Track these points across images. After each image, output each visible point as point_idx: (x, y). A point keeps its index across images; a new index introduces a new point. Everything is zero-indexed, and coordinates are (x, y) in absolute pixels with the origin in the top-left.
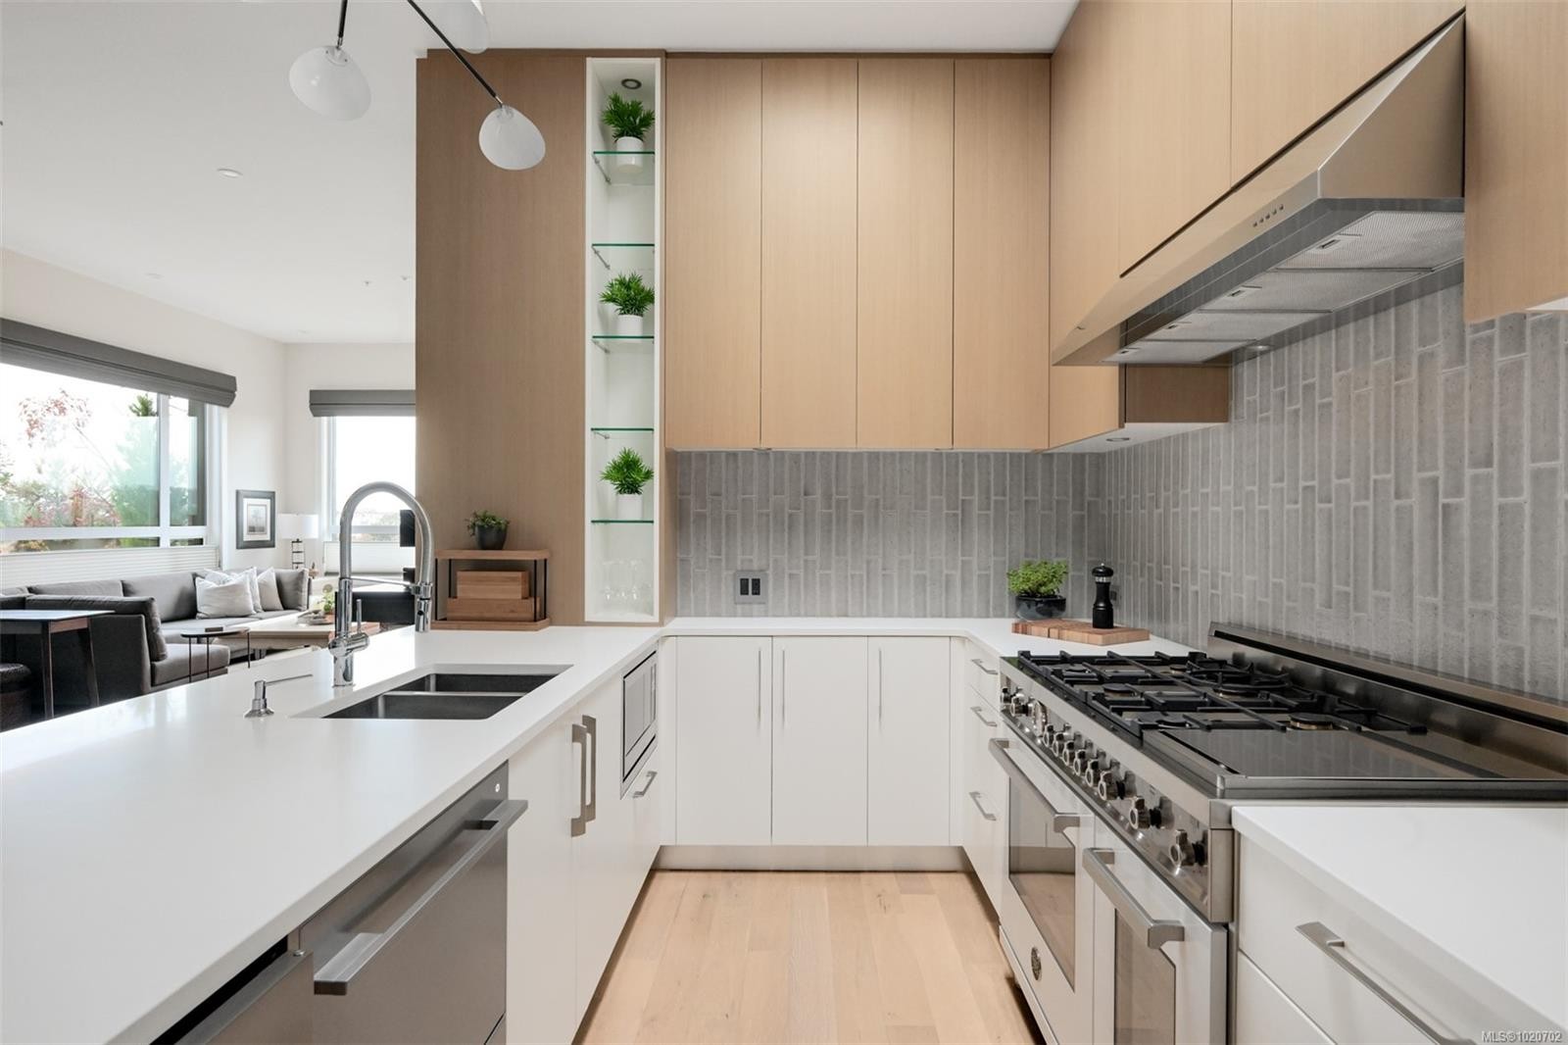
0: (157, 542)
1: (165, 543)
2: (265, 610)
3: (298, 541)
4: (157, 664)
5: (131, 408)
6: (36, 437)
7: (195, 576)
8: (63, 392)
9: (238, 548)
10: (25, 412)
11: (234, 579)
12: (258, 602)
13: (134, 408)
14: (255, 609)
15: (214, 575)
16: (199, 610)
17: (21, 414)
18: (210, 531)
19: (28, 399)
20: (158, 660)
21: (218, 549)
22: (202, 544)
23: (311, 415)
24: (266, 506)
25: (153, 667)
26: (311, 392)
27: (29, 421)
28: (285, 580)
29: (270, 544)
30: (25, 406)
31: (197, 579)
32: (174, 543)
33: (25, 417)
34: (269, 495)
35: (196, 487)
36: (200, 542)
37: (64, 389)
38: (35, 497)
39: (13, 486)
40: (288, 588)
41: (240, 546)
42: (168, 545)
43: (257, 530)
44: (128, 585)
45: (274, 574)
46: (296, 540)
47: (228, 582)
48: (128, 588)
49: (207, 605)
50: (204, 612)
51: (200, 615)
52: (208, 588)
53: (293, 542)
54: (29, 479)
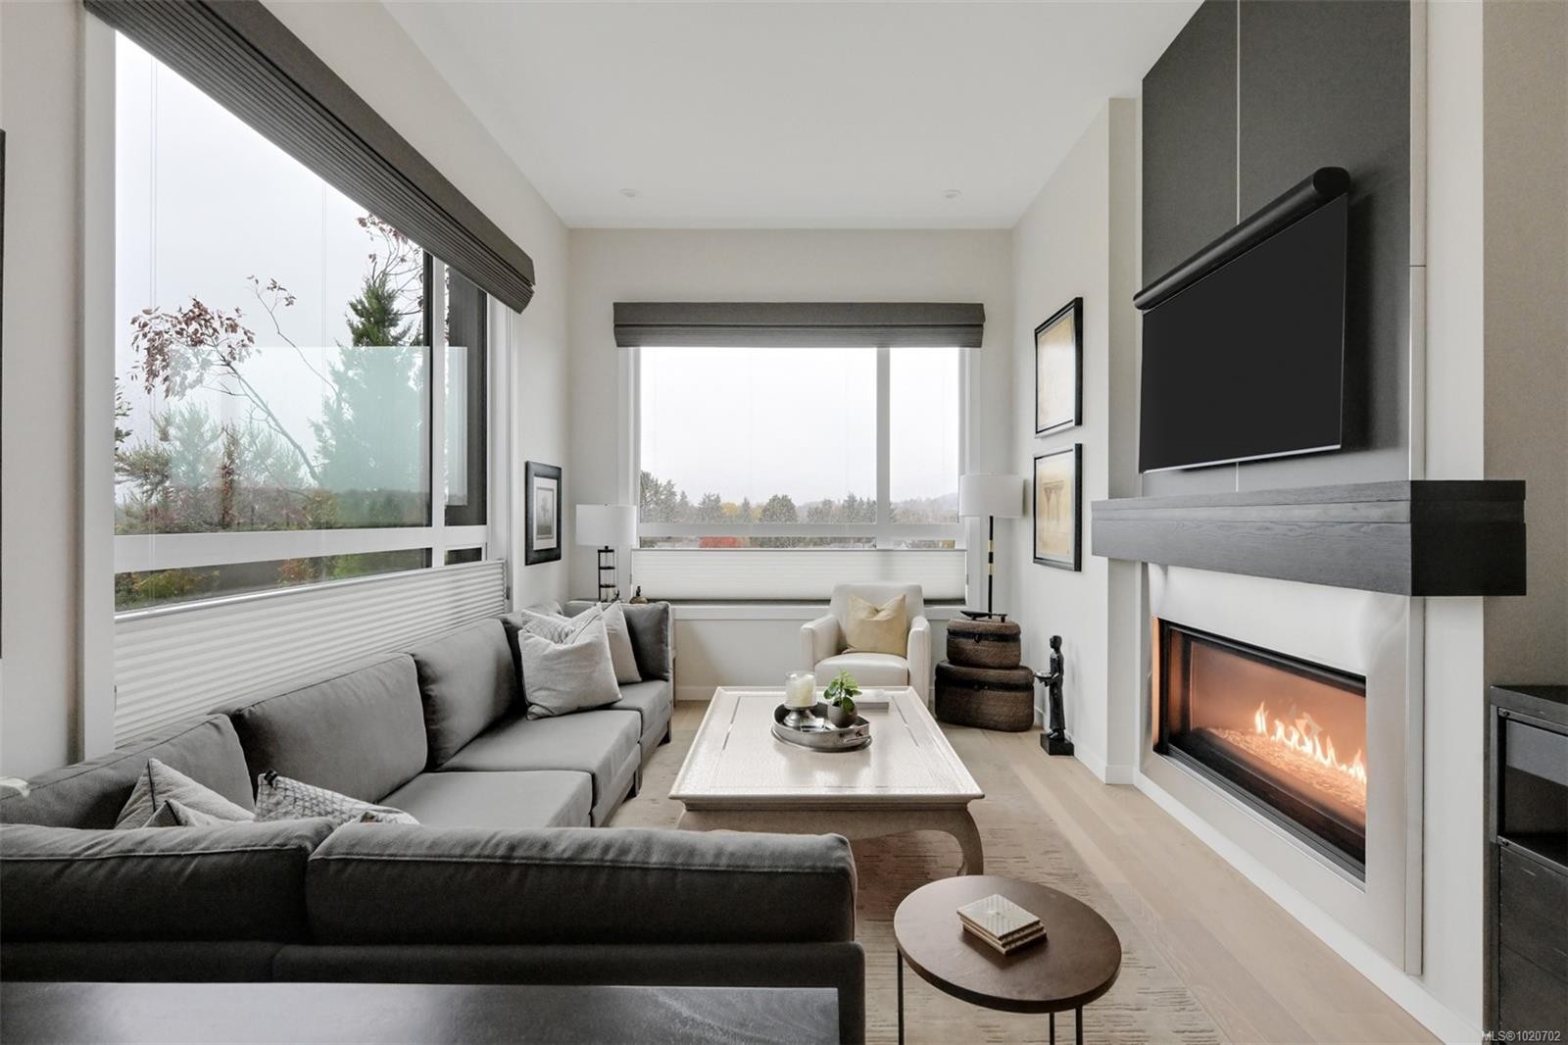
0: (425, 557)
1: (439, 559)
3: (607, 550)
7: (506, 624)
9: (527, 564)
10: (145, 335)
15: (541, 622)
16: (529, 699)
17: (136, 338)
18: (493, 534)
19: (147, 312)
21: (506, 567)
22: (480, 558)
23: (614, 342)
24: (552, 490)
26: (615, 304)
28: (641, 624)
29: (557, 554)
32: (457, 557)
33: (144, 344)
34: (554, 473)
36: (475, 554)
38: (159, 478)
40: (647, 639)
41: (531, 559)
42: (443, 562)
43: (545, 531)
44: (426, 664)
45: (622, 613)
46: (603, 548)
47: (567, 635)
48: (428, 671)
49: (548, 689)
50: (541, 703)
51: (535, 709)
52: (546, 652)
53: (600, 551)
54: (147, 447)
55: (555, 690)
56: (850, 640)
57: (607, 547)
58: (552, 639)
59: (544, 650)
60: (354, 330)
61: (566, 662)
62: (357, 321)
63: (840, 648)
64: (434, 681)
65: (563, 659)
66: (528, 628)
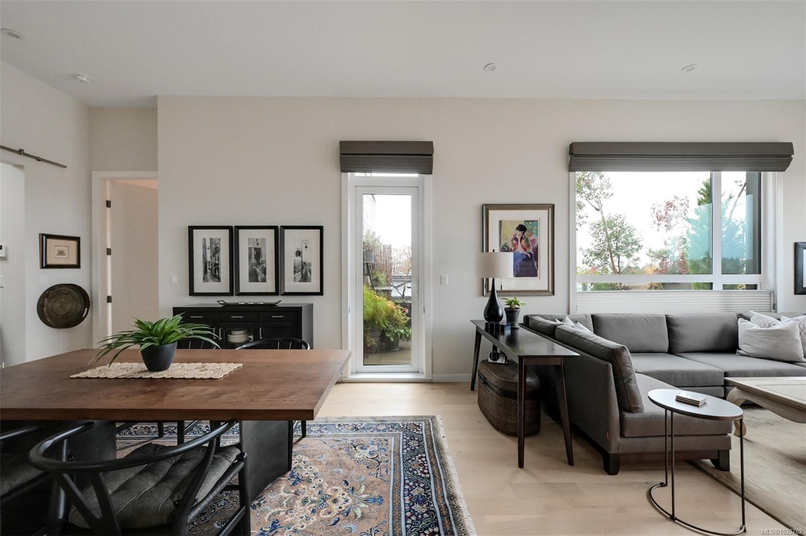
0: (710, 285)
1: (717, 287)
4: (628, 415)
5: (699, 192)
6: (661, 225)
7: (739, 316)
8: (676, 197)
9: (796, 293)
11: (784, 324)
13: (702, 192)
16: (740, 346)
17: (652, 214)
18: (766, 277)
19: (654, 205)
20: (630, 411)
21: (773, 294)
25: (622, 418)
27: (657, 217)
30: (654, 209)
31: (741, 320)
32: (727, 287)
33: (654, 215)
36: (755, 287)
37: (676, 196)
39: (653, 253)
41: (799, 291)
42: (721, 289)
44: (673, 320)
47: (774, 325)
48: (672, 322)
49: (749, 345)
50: (744, 350)
51: (741, 352)
52: (750, 329)
54: (661, 248)
55: (752, 346)
58: (760, 325)
60: (700, 201)
61: (760, 335)
62: (701, 197)
64: (676, 326)
65: (759, 334)
66: (751, 319)
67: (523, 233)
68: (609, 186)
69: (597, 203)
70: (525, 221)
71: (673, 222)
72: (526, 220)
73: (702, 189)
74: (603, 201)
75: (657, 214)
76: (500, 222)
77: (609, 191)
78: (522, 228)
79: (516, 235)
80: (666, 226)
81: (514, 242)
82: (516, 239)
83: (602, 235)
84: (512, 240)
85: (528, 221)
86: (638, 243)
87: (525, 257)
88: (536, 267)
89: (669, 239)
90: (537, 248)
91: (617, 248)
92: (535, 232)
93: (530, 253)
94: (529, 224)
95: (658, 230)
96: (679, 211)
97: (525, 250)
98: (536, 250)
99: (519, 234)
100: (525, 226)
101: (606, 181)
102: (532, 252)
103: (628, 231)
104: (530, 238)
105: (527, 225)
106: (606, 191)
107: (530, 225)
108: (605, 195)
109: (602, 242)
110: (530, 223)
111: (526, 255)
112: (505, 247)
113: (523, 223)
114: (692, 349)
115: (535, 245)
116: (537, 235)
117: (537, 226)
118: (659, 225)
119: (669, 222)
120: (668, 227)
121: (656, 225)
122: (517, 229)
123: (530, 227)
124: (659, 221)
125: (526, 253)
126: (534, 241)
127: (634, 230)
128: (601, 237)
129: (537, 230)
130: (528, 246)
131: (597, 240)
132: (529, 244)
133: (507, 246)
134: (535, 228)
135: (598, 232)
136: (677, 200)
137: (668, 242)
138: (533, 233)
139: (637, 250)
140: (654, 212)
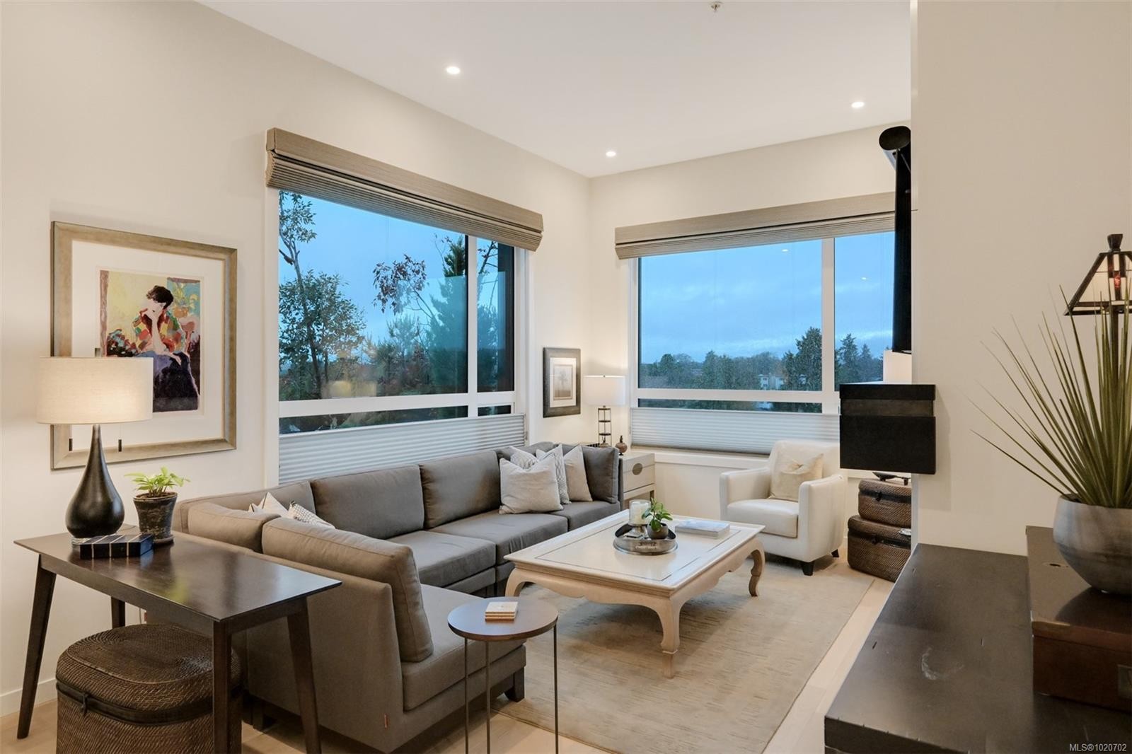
0: (463, 411)
1: (473, 413)
2: (573, 501)
5: (446, 260)
6: (387, 303)
7: (500, 455)
8: (408, 258)
9: (544, 416)
11: (540, 462)
12: (565, 491)
13: (449, 260)
14: (562, 503)
16: (503, 501)
17: (376, 281)
18: (518, 397)
19: (378, 266)
21: (525, 419)
22: (509, 412)
24: (572, 365)
26: (617, 230)
27: (382, 287)
28: (593, 460)
29: (576, 410)
30: (378, 273)
31: (502, 460)
32: (483, 411)
33: (378, 284)
34: (576, 353)
35: (504, 347)
36: (505, 410)
40: (597, 473)
41: (546, 414)
42: (477, 415)
43: (562, 394)
44: (428, 471)
45: (582, 453)
46: (602, 407)
47: (533, 464)
48: (427, 476)
49: (512, 496)
50: (507, 505)
51: (503, 508)
52: (512, 473)
53: (599, 409)
54: (386, 341)
55: (517, 498)
56: (774, 490)
57: (604, 407)
58: (521, 466)
59: (512, 471)
60: (446, 271)
62: (448, 268)
63: (767, 494)
64: (432, 481)
66: (512, 457)
67: (165, 307)
68: (308, 219)
69: (288, 246)
70: (169, 279)
71: (403, 299)
72: (172, 277)
73: (450, 257)
74: (299, 245)
75: (382, 282)
76: (104, 275)
77: (308, 227)
78: (162, 295)
79: (147, 310)
80: (394, 304)
81: (143, 327)
82: (147, 320)
83: (297, 311)
84: (137, 322)
85: (178, 281)
86: (357, 332)
87: (169, 364)
88: (195, 386)
89: (396, 327)
90: (198, 345)
91: (324, 338)
92: (192, 306)
93: (181, 355)
94: (179, 287)
95: (383, 310)
96: (412, 281)
97: (169, 346)
98: (195, 349)
99: (154, 309)
100: (169, 292)
101: (304, 207)
102: (187, 354)
103: (343, 308)
104: (181, 321)
105: (175, 290)
106: (303, 225)
107: (181, 289)
108: (301, 233)
109: (295, 326)
110: (182, 285)
111: (171, 359)
112: (118, 340)
113: (164, 284)
114: (452, 515)
115: (194, 337)
116: (198, 314)
117: (198, 293)
118: (384, 301)
119: (398, 299)
120: (397, 308)
121: (380, 302)
122: (149, 296)
123: (182, 295)
124: (385, 295)
125: (171, 355)
126: (190, 327)
127: (351, 308)
128: (294, 315)
129: (197, 303)
130: (177, 338)
131: (288, 321)
132: (179, 334)
133: (123, 338)
134: (195, 297)
135: (289, 304)
136: (410, 264)
137: (396, 331)
138: (189, 309)
139: (356, 344)
140: (378, 278)
